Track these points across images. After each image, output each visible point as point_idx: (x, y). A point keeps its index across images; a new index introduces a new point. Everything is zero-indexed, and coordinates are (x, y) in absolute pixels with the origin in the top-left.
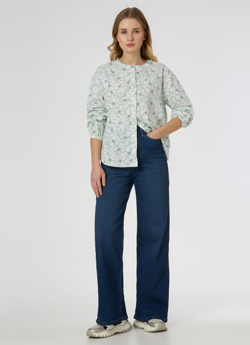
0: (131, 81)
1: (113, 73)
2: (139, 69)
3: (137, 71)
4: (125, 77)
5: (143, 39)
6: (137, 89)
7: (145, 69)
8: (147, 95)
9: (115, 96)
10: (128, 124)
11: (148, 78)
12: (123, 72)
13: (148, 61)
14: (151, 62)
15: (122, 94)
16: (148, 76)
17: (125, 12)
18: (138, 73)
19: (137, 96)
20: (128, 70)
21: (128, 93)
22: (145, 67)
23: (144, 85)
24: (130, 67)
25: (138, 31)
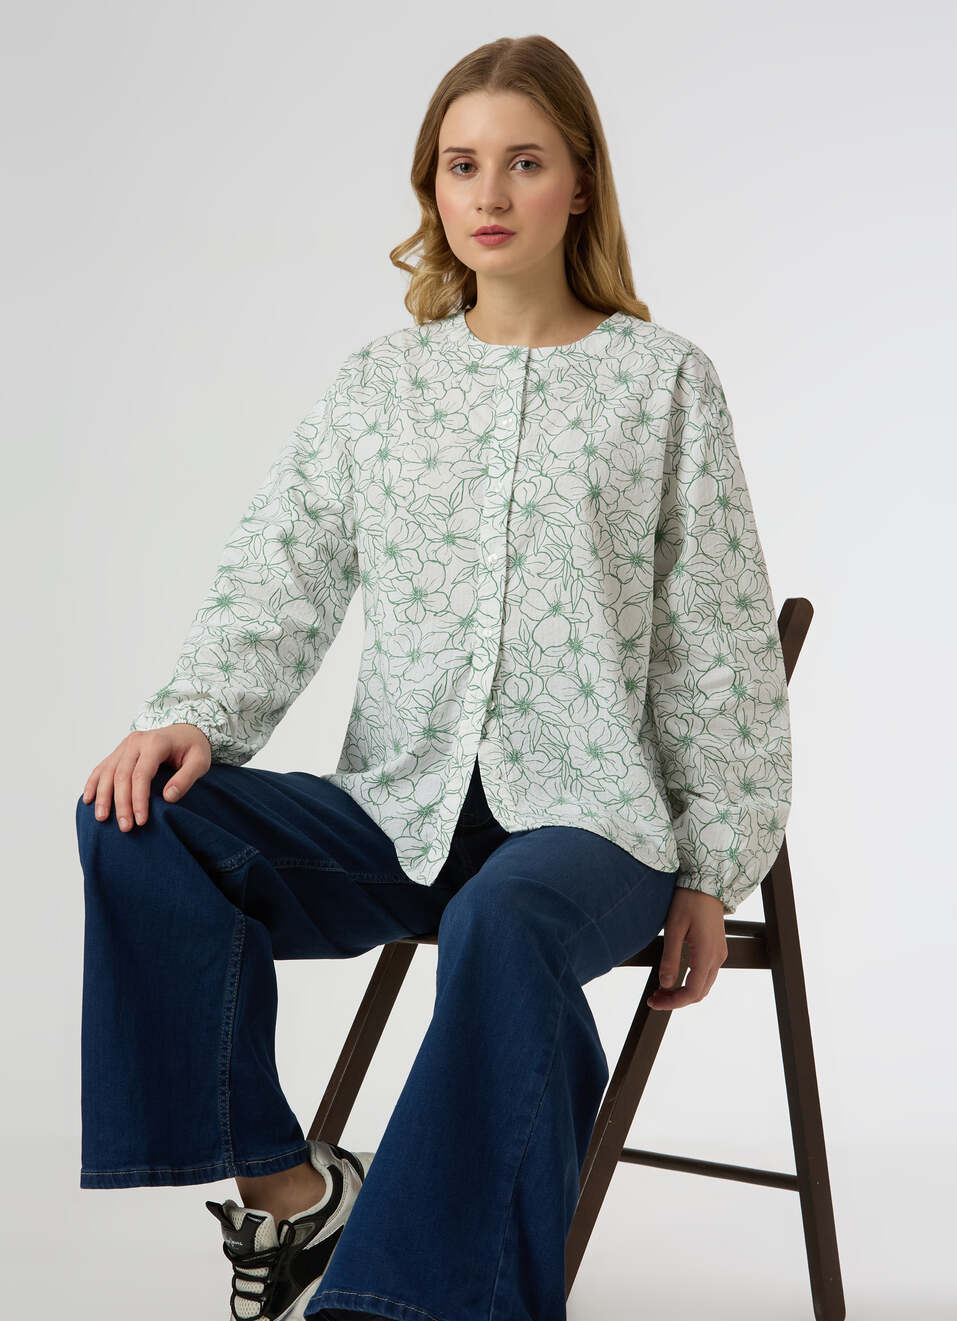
1: (418, 387)
2: (552, 367)
4: (472, 408)
5: (573, 206)
9: (401, 512)
10: (452, 665)
15: (436, 504)
16: (593, 403)
18: (541, 387)
19: (513, 516)
20: (489, 371)
21: (467, 502)
22: (588, 356)
23: (556, 456)
24: (503, 357)
25: (536, 164)
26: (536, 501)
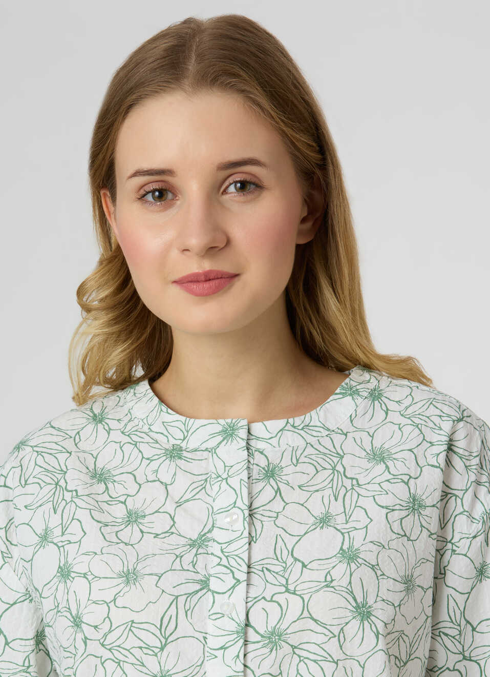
0: (216, 534)
1: (100, 481)
2: (283, 447)
3: (263, 463)
4: (179, 504)
5: (300, 233)
6: (253, 593)
7: (327, 442)
8: (320, 639)
9: (93, 647)
11: (336, 508)
12: (166, 470)
13: (356, 375)
14: (373, 383)
15: (143, 635)
16: (343, 491)
17: (164, 45)
18: (271, 473)
19: (250, 647)
20: (197, 455)
21: (184, 627)
22: (328, 430)
23: (304, 566)
24: (213, 435)
25: (254, 184)
26: (283, 627)
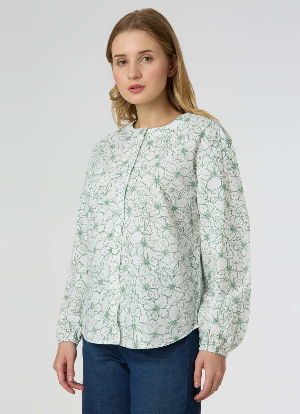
0: (130, 160)
1: (112, 148)
2: (155, 135)
3: (149, 140)
4: (124, 153)
5: (168, 73)
11: (162, 153)
12: (125, 143)
16: (166, 148)
18: (149, 143)
20: (133, 139)
22: (170, 130)
24: (138, 133)
25: (151, 58)
26: (136, 186)
